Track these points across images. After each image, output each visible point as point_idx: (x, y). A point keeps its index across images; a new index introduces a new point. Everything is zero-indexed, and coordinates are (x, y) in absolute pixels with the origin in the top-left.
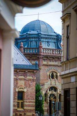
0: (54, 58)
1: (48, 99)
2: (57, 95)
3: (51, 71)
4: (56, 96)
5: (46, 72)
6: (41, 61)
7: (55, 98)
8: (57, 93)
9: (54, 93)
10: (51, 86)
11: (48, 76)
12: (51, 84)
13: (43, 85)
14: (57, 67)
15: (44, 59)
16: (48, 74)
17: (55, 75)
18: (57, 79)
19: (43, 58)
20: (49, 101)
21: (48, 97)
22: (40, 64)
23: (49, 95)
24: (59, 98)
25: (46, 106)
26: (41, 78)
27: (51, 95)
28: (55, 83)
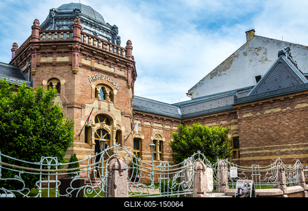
0: (106, 58)
1: (93, 137)
2: (113, 132)
3: (100, 82)
4: (110, 133)
5: (88, 81)
6: (77, 57)
7: (108, 137)
8: (113, 128)
9: (106, 127)
10: (99, 113)
11: (94, 91)
12: (99, 109)
13: (82, 107)
14: (112, 78)
15: (83, 54)
16: (94, 87)
17: (108, 92)
18: (112, 100)
19: (83, 52)
20: (94, 143)
21: (93, 133)
22: (75, 63)
23: (95, 129)
24: (116, 139)
25: (88, 152)
26: (78, 92)
27: (99, 130)
28: (109, 107)
